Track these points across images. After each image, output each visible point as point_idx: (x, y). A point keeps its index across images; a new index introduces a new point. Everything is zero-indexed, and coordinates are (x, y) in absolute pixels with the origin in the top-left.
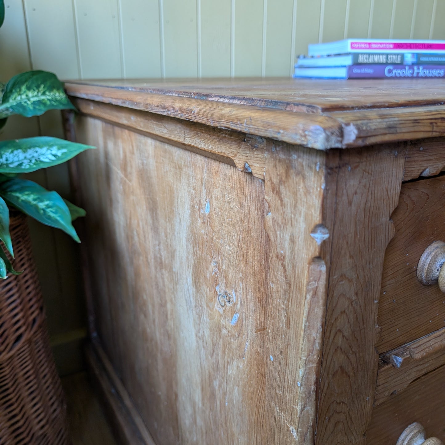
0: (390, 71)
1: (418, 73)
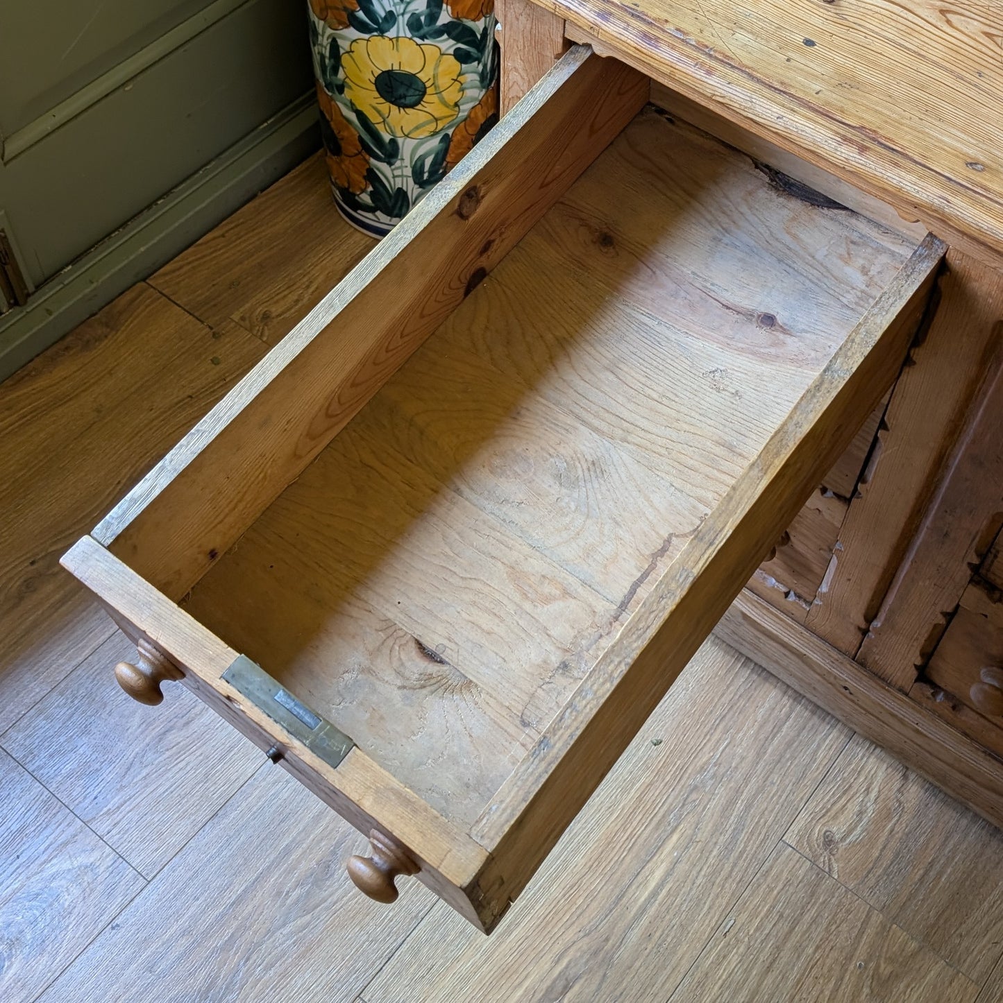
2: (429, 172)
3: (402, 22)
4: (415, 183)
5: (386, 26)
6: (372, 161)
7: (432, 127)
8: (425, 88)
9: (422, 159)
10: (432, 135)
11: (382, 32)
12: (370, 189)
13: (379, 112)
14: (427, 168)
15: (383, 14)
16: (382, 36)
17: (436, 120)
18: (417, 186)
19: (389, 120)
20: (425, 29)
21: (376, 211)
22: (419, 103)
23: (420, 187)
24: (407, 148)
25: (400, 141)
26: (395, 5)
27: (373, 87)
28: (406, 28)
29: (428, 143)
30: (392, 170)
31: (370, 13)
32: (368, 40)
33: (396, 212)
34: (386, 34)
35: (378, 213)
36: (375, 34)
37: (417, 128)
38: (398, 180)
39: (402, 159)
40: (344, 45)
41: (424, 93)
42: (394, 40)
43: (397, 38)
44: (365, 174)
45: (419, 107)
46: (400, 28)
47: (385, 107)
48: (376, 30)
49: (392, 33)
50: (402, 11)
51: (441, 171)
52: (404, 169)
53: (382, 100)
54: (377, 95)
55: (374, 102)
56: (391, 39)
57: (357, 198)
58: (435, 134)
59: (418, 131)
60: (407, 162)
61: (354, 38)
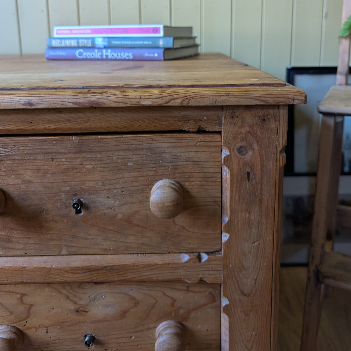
0: (80, 54)
1: (107, 56)
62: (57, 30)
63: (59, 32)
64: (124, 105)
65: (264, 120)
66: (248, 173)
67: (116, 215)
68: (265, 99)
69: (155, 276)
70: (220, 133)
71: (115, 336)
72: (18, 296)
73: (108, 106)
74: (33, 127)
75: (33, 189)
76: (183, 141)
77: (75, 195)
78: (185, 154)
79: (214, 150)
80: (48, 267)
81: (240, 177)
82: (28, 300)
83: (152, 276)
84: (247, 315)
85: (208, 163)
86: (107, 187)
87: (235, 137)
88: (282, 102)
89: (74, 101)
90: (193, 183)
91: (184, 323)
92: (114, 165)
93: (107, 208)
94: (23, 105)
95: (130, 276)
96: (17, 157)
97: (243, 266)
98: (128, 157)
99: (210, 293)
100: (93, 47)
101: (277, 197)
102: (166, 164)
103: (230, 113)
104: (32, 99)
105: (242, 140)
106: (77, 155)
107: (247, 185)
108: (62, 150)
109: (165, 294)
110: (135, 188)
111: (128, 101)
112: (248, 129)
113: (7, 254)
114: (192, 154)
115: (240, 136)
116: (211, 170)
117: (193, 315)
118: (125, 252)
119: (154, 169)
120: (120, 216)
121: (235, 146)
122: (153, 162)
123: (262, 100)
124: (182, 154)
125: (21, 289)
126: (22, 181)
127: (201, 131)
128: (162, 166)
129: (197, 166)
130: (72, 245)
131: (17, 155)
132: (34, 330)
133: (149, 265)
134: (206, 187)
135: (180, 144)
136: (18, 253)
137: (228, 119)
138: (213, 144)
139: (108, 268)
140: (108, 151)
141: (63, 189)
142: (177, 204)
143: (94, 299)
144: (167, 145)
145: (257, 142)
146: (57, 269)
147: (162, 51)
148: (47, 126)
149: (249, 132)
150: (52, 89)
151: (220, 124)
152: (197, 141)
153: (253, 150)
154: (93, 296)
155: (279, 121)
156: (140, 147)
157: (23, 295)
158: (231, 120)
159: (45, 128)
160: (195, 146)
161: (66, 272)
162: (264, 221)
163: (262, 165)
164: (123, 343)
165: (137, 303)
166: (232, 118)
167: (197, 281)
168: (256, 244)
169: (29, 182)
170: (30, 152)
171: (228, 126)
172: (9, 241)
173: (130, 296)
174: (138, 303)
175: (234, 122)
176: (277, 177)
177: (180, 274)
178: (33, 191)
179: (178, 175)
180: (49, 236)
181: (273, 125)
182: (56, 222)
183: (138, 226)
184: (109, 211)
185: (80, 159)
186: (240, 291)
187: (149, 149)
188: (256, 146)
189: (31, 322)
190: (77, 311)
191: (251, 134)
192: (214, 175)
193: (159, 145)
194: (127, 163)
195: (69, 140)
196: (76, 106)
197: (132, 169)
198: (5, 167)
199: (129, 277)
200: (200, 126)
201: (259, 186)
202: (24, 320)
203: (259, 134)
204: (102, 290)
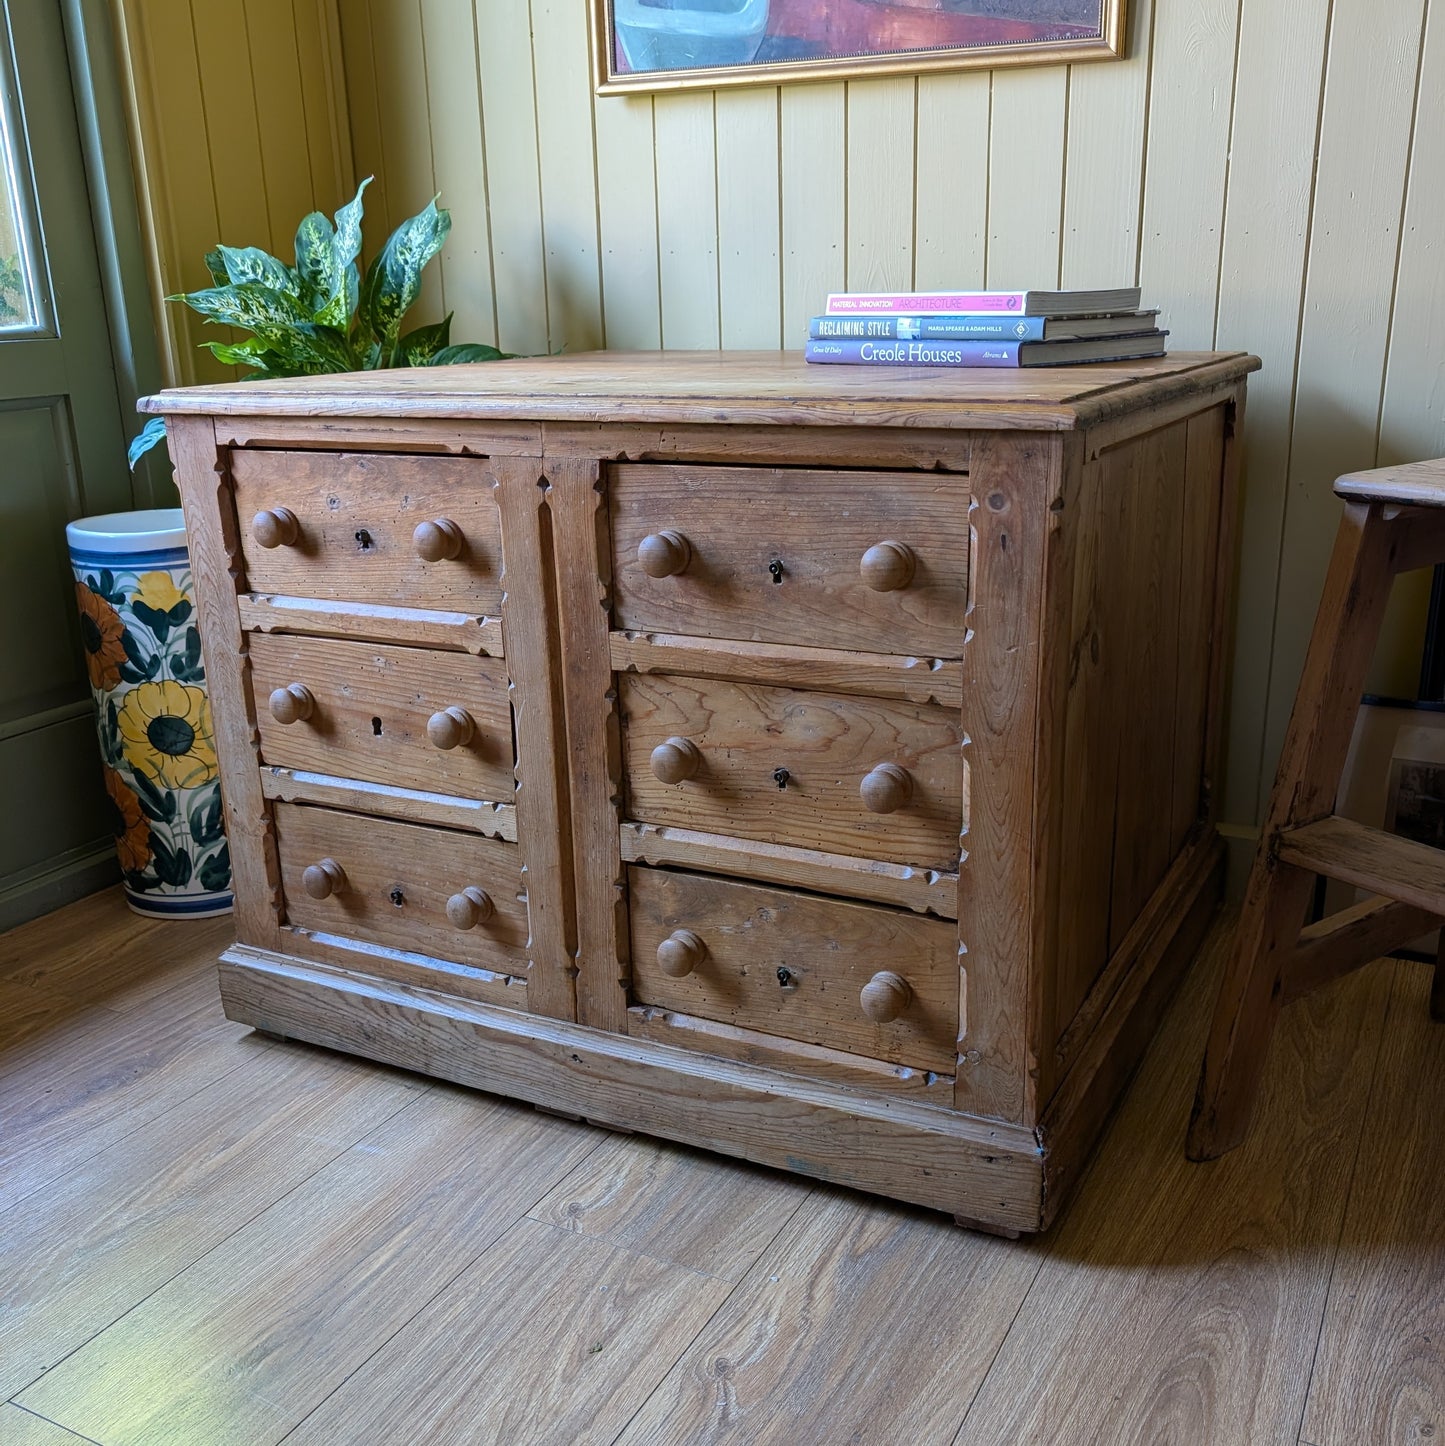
0: (867, 352)
1: (915, 356)
2: (208, 827)
3: (166, 663)
4: (195, 840)
5: (151, 672)
6: (153, 823)
7: (204, 775)
8: (193, 732)
9: (198, 811)
10: (205, 784)
11: (149, 677)
12: (154, 857)
13: (153, 764)
14: (204, 823)
15: (148, 659)
16: (150, 682)
17: (208, 767)
18: (197, 844)
19: (164, 772)
20: (187, 671)
21: (161, 883)
22: (189, 749)
23: (201, 845)
24: (182, 798)
25: (175, 793)
26: (158, 648)
27: (146, 738)
28: (170, 670)
29: (203, 793)
30: (171, 829)
31: (138, 661)
32: (138, 690)
33: (180, 878)
34: (153, 680)
35: (164, 885)
36: (144, 681)
37: (190, 776)
38: (178, 839)
39: (180, 814)
40: (118, 702)
41: (193, 738)
42: (161, 685)
43: (163, 681)
44: (147, 841)
45: (190, 753)
46: (165, 672)
47: (160, 758)
48: (143, 677)
49: (157, 678)
50: (164, 654)
51: (218, 827)
52: (183, 825)
53: (155, 751)
54: (150, 745)
55: (148, 755)
56: (157, 684)
57: (143, 875)
58: (207, 783)
59: (192, 780)
60: (184, 817)
61: (126, 692)
62: (833, 300)
63: (835, 304)
64: (833, 424)
65: (1029, 456)
66: (1004, 537)
67: (824, 589)
68: (1017, 421)
69: (868, 684)
70: (966, 473)
71: (816, 776)
72: (697, 695)
73: (814, 423)
74: (727, 452)
75: (723, 542)
76: (918, 484)
77: (775, 554)
78: (920, 504)
79: (960, 499)
80: (735, 653)
81: (991, 542)
82: (708, 703)
83: (864, 683)
84: (997, 765)
85: (950, 520)
86: (815, 546)
87: (986, 481)
88: (1040, 426)
89: (774, 415)
90: (929, 549)
91: (910, 771)
92: (825, 514)
93: (814, 578)
94: (715, 418)
95: (835, 680)
96: (707, 494)
97: (992, 685)
98: (845, 503)
99: (949, 728)
100: (893, 338)
101: (1045, 579)
102: (893, 518)
103: (980, 443)
104: (726, 411)
105: (997, 486)
106: (780, 496)
107: (1001, 557)
108: (762, 488)
109: (885, 720)
110: (851, 550)
111: (837, 417)
112: (1005, 469)
113: (688, 632)
114: (928, 504)
115: (993, 479)
116: (955, 531)
117: (923, 759)
118: (833, 646)
119: (877, 524)
120: (829, 591)
121: (986, 494)
122: (875, 513)
123: (1014, 423)
124: (915, 503)
125: (700, 685)
126: (711, 528)
127: (939, 470)
128: (887, 520)
129: (935, 524)
130: (766, 627)
131: (706, 491)
132: (713, 750)
133: (862, 667)
134: (948, 557)
135: (912, 489)
136: (701, 632)
137: (977, 451)
138: (958, 491)
139: (807, 664)
140: (818, 493)
141: (760, 544)
142: (894, 570)
143: (791, 715)
144: (896, 489)
145: (1018, 490)
146: (744, 658)
147: (1016, 346)
148: (744, 451)
149: (1007, 473)
150: (753, 399)
151: (966, 459)
152: (936, 484)
153: (1012, 500)
154: (789, 710)
155: (1050, 458)
156: (861, 489)
157: (703, 695)
158: (982, 454)
159: (741, 454)
160: (933, 492)
161: (756, 663)
162: (1025, 614)
163: (1023, 526)
164: (827, 789)
165: (847, 729)
166: (983, 450)
167: (926, 700)
168: (1013, 650)
169: (720, 531)
170: (724, 487)
171: (977, 463)
172: (690, 613)
173: (838, 716)
174: (849, 730)
175: (985, 457)
176: (1046, 545)
177: (902, 685)
178: (723, 544)
179: (908, 536)
180: (739, 612)
181: (1041, 465)
182: (748, 591)
183: (852, 607)
184: (816, 581)
185: (783, 503)
186: (988, 724)
187: (870, 492)
188: (1015, 497)
189: (711, 737)
190: (768, 730)
191: (1009, 476)
192: (959, 539)
193: (884, 488)
194: (841, 512)
195: (771, 473)
196: (776, 423)
197: (849, 523)
198: (692, 507)
199: (834, 682)
200: (938, 462)
201: (1019, 559)
202: (701, 733)
203: (1020, 476)
204: (803, 700)
